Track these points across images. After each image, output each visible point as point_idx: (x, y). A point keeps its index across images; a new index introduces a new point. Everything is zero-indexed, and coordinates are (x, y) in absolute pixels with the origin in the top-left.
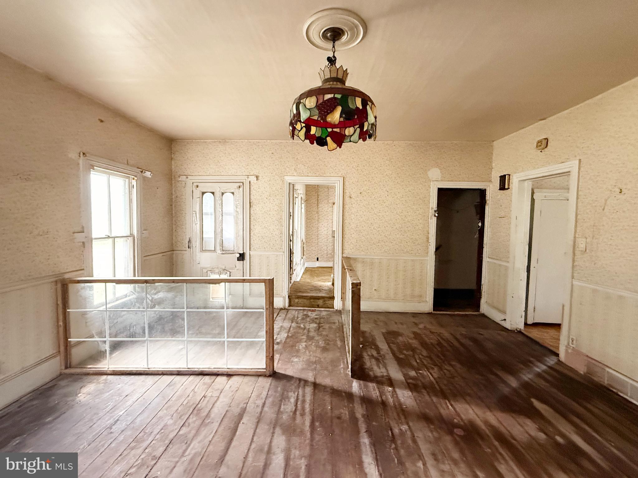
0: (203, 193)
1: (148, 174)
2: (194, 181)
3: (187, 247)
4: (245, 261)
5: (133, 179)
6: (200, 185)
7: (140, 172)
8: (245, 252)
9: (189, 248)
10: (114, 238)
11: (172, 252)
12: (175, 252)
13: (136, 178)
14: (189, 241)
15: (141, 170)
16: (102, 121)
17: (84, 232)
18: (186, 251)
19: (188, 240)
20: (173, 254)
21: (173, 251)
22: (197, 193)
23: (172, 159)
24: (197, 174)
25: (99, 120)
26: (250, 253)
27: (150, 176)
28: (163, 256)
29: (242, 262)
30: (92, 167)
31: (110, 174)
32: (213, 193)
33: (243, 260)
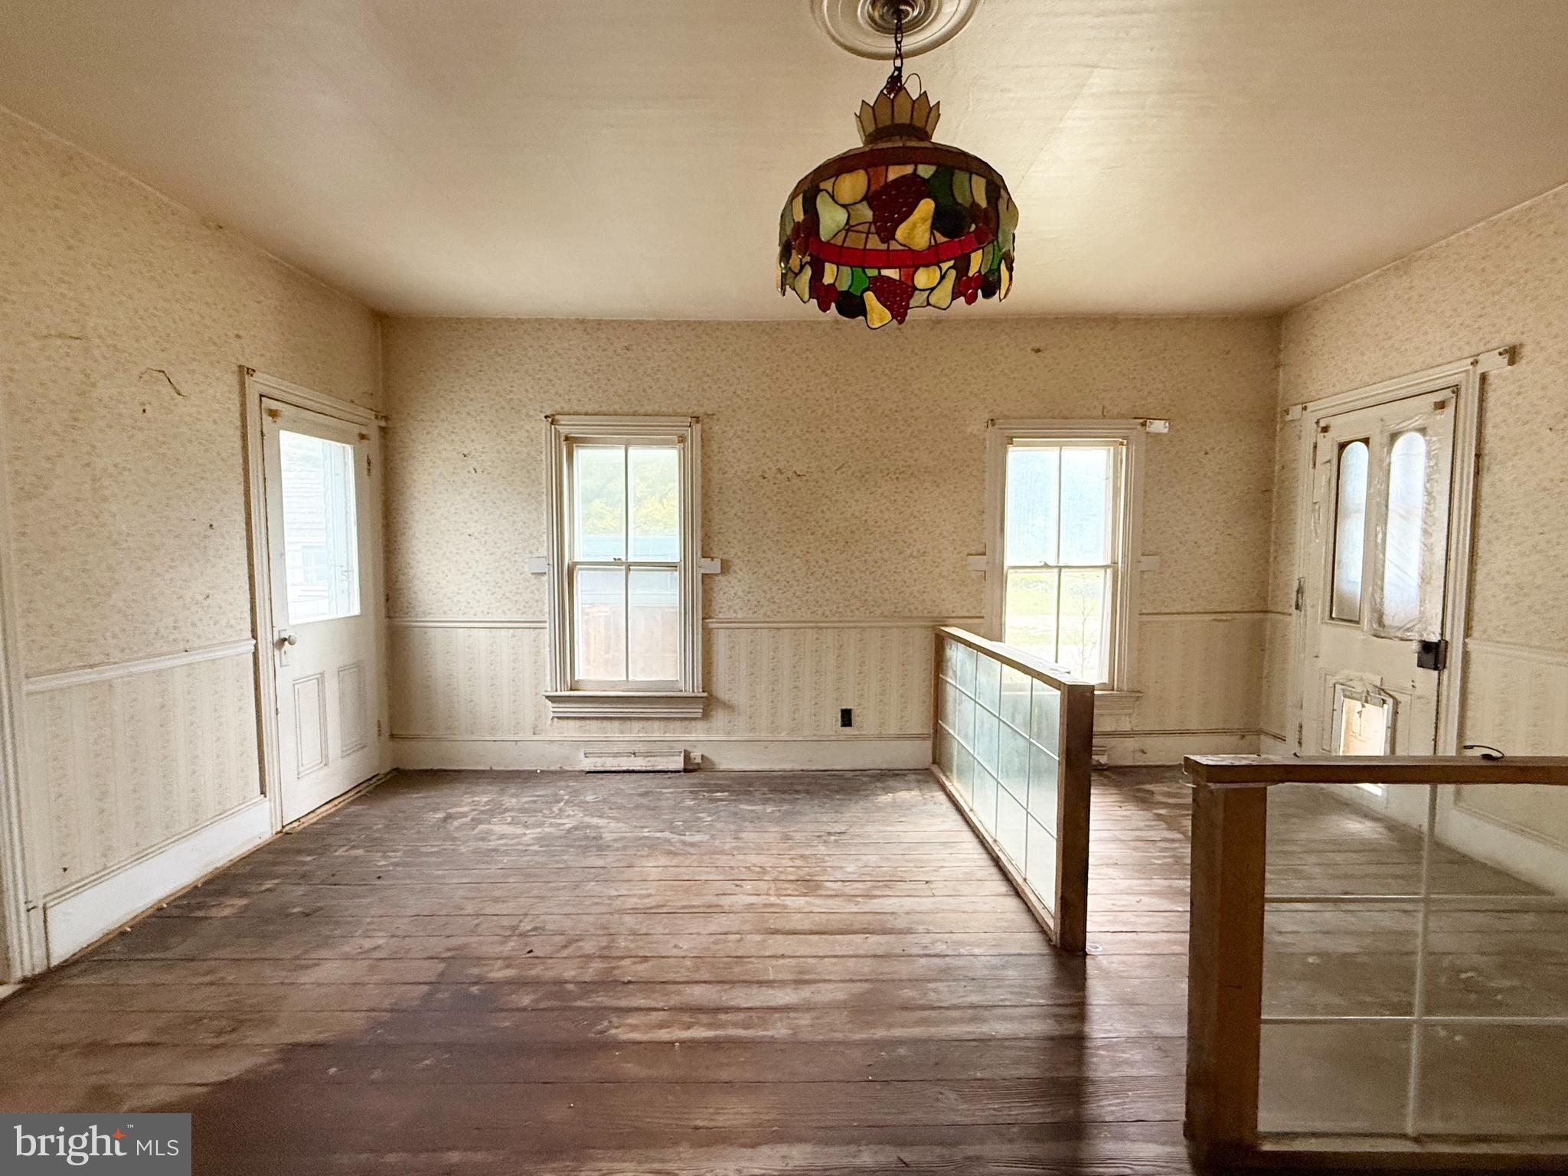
0: (1342, 446)
1: (1159, 427)
2: (1319, 414)
3: (1294, 606)
4: (1446, 672)
5: (1122, 444)
6: (1333, 422)
7: (1139, 427)
8: (1448, 638)
9: (1297, 607)
10: (1060, 568)
11: (1261, 615)
12: (1269, 615)
13: (1125, 442)
14: (1300, 591)
15: (1142, 421)
16: (1038, 351)
17: (985, 554)
18: (1290, 615)
19: (1296, 586)
20: (1262, 621)
21: (1267, 612)
22: (1327, 448)
23: (1277, 366)
24: (1332, 390)
25: (1033, 350)
26: (1465, 644)
27: (1166, 431)
28: (1216, 620)
29: (1436, 673)
30: (1010, 440)
31: (1061, 445)
32: (1366, 441)
33: (1436, 668)
